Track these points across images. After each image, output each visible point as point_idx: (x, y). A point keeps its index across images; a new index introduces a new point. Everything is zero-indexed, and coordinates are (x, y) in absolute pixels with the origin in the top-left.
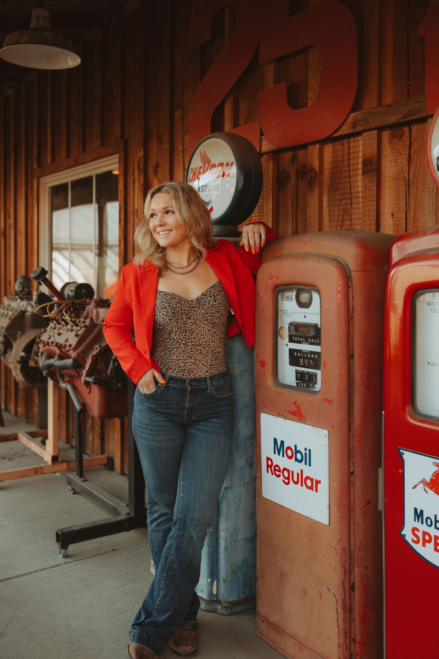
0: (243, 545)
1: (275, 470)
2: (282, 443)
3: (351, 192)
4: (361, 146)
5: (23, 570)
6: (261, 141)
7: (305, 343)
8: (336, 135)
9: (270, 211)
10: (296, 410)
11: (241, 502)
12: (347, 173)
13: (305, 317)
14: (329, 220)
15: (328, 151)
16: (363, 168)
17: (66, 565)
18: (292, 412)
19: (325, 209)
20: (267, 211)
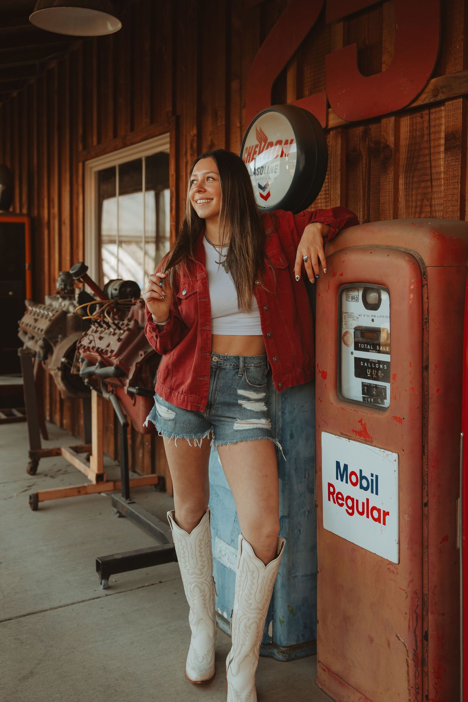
0: (303, 582)
1: (337, 497)
2: (346, 466)
3: (432, 172)
4: (443, 118)
5: (60, 602)
6: (328, 114)
7: (373, 351)
8: (414, 105)
9: (338, 196)
10: (362, 429)
11: (300, 534)
12: (427, 150)
13: (373, 320)
14: (406, 206)
15: (405, 125)
16: (445, 144)
17: (107, 597)
18: (357, 431)
19: (402, 193)
20: (334, 196)
